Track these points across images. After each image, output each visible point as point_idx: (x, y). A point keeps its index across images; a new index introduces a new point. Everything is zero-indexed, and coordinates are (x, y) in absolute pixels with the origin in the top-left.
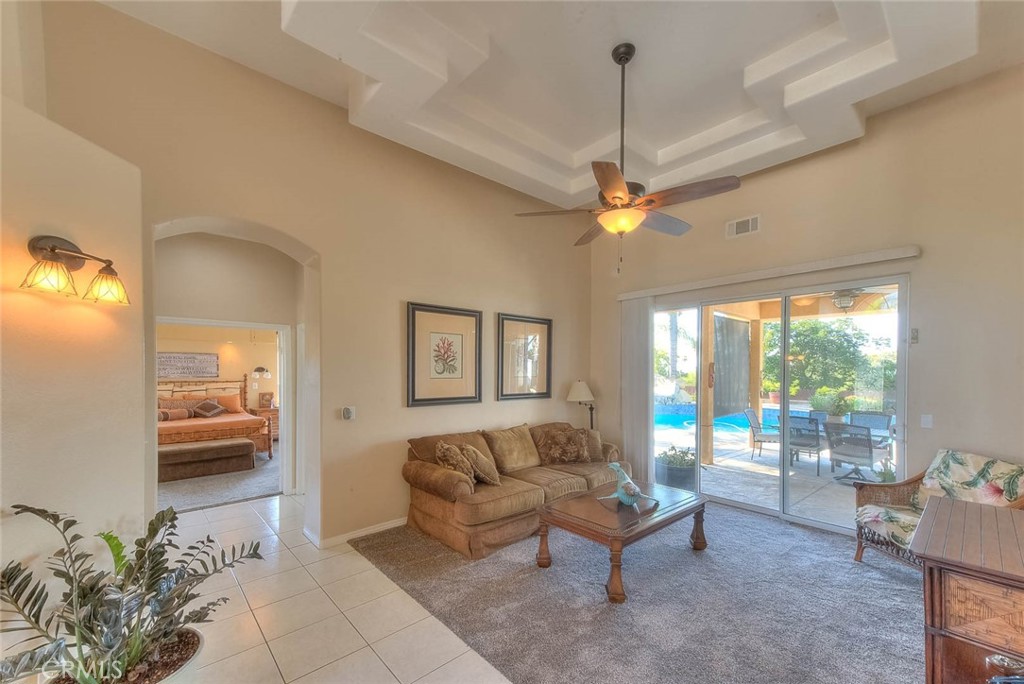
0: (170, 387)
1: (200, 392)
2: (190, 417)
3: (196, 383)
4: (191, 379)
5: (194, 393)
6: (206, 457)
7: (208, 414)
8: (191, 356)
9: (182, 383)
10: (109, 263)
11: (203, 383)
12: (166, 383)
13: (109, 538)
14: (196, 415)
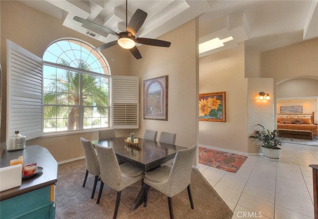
0: (286, 115)
1: (296, 117)
2: (291, 124)
3: (294, 115)
4: (293, 113)
5: (293, 117)
6: (294, 133)
7: (297, 123)
8: (293, 107)
9: (290, 115)
10: (268, 94)
11: (297, 114)
12: (285, 114)
13: (268, 130)
14: (294, 123)
